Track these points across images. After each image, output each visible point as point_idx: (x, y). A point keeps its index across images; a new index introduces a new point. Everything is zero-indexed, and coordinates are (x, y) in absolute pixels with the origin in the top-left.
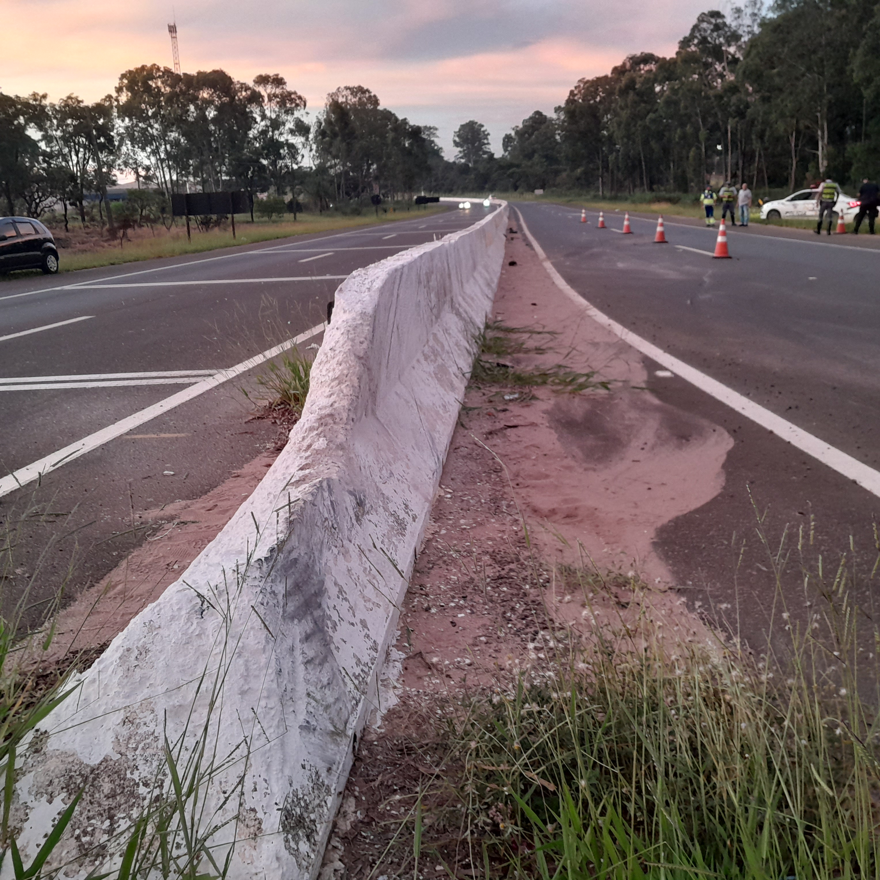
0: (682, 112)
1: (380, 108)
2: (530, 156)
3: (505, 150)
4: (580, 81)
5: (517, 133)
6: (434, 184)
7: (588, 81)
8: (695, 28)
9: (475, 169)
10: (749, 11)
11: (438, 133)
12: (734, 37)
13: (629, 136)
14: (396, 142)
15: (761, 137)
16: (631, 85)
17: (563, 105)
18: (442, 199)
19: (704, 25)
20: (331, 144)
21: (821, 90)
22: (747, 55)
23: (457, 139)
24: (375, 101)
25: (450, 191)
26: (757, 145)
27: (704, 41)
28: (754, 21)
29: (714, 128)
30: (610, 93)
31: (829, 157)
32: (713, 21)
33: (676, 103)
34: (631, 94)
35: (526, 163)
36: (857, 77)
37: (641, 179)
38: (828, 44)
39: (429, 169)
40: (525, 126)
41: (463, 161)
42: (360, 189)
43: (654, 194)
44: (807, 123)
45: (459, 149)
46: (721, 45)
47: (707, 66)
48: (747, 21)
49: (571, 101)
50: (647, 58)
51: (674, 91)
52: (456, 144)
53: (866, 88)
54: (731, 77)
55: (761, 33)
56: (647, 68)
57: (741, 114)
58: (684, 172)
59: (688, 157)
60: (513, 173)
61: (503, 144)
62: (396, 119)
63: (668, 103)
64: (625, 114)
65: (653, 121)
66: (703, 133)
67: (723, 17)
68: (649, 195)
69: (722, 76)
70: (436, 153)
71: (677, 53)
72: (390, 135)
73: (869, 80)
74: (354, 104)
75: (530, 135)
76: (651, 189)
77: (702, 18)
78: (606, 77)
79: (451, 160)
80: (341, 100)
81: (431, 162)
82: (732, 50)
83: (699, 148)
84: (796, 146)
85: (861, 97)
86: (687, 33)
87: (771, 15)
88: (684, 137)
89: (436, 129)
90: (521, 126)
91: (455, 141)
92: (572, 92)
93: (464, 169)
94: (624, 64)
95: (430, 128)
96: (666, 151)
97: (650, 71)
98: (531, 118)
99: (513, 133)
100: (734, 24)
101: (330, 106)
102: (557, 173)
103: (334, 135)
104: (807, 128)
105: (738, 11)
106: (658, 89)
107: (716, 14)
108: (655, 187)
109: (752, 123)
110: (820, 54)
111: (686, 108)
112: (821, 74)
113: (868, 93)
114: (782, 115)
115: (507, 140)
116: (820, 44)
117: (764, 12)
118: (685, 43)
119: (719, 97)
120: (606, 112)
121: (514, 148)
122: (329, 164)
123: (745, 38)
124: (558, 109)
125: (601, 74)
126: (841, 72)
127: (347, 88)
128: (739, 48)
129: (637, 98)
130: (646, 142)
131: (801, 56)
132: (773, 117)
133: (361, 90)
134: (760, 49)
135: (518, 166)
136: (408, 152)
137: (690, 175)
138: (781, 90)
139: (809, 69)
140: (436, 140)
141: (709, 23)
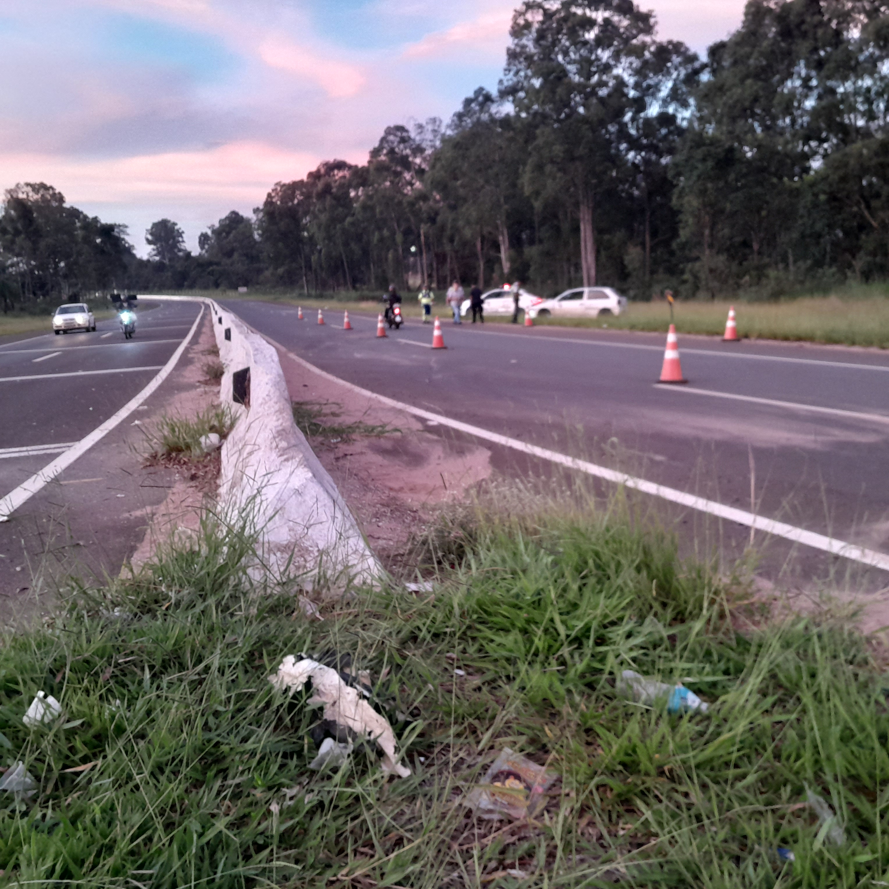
0: (378, 216)
1: (66, 205)
2: (229, 254)
3: (202, 248)
4: (277, 184)
5: (213, 232)
6: (126, 282)
7: (284, 185)
8: (383, 140)
9: (172, 267)
10: (430, 127)
11: (128, 231)
12: (418, 150)
13: (329, 238)
14: (88, 240)
15: (451, 240)
16: (327, 190)
17: (261, 207)
18: (139, 297)
19: (391, 138)
20: (13, 242)
21: (499, 201)
22: (433, 167)
23: (150, 237)
24: (61, 199)
25: (146, 289)
26: (448, 248)
27: (392, 151)
28: (435, 136)
29: (407, 232)
30: (308, 196)
31: (512, 260)
32: (399, 134)
33: (372, 208)
34: (328, 198)
35: (226, 261)
36: (527, 190)
37: (345, 277)
38: (502, 160)
40: (221, 225)
41: (157, 258)
45: (152, 246)
46: (407, 156)
47: (398, 174)
48: (429, 136)
49: (269, 202)
50: (340, 165)
51: (370, 197)
52: (149, 242)
54: (418, 185)
55: (442, 148)
56: (341, 174)
57: (432, 220)
59: (387, 259)
60: (213, 271)
61: (200, 242)
63: (365, 207)
64: (323, 217)
65: (353, 224)
66: (399, 238)
67: (407, 131)
69: (412, 184)
70: (128, 251)
71: (370, 162)
72: (79, 233)
74: (37, 201)
76: (354, 287)
77: (389, 131)
78: (302, 182)
79: (145, 257)
80: (21, 196)
81: (126, 259)
82: (418, 161)
83: (396, 250)
84: (482, 249)
86: (376, 144)
87: (449, 132)
88: (382, 240)
89: (126, 227)
90: (217, 225)
91: (147, 240)
92: (269, 195)
93: (159, 267)
94: (318, 171)
95: (120, 226)
96: (366, 252)
97: (344, 177)
98: (227, 218)
99: (209, 233)
100: (418, 138)
101: (9, 202)
102: (259, 271)
105: (420, 126)
106: (352, 194)
107: (401, 129)
108: (358, 285)
109: (443, 229)
111: (381, 213)
112: (497, 186)
114: (468, 223)
115: (204, 239)
116: (494, 161)
118: (375, 153)
120: (306, 213)
121: (211, 247)
123: (429, 152)
124: (256, 211)
127: (28, 185)
128: (424, 159)
129: (334, 202)
130: (346, 244)
132: (461, 223)
133: (43, 186)
134: (443, 162)
135: (218, 264)
136: (100, 250)
137: (390, 274)
138: (465, 200)
139: (487, 182)
140: (127, 238)
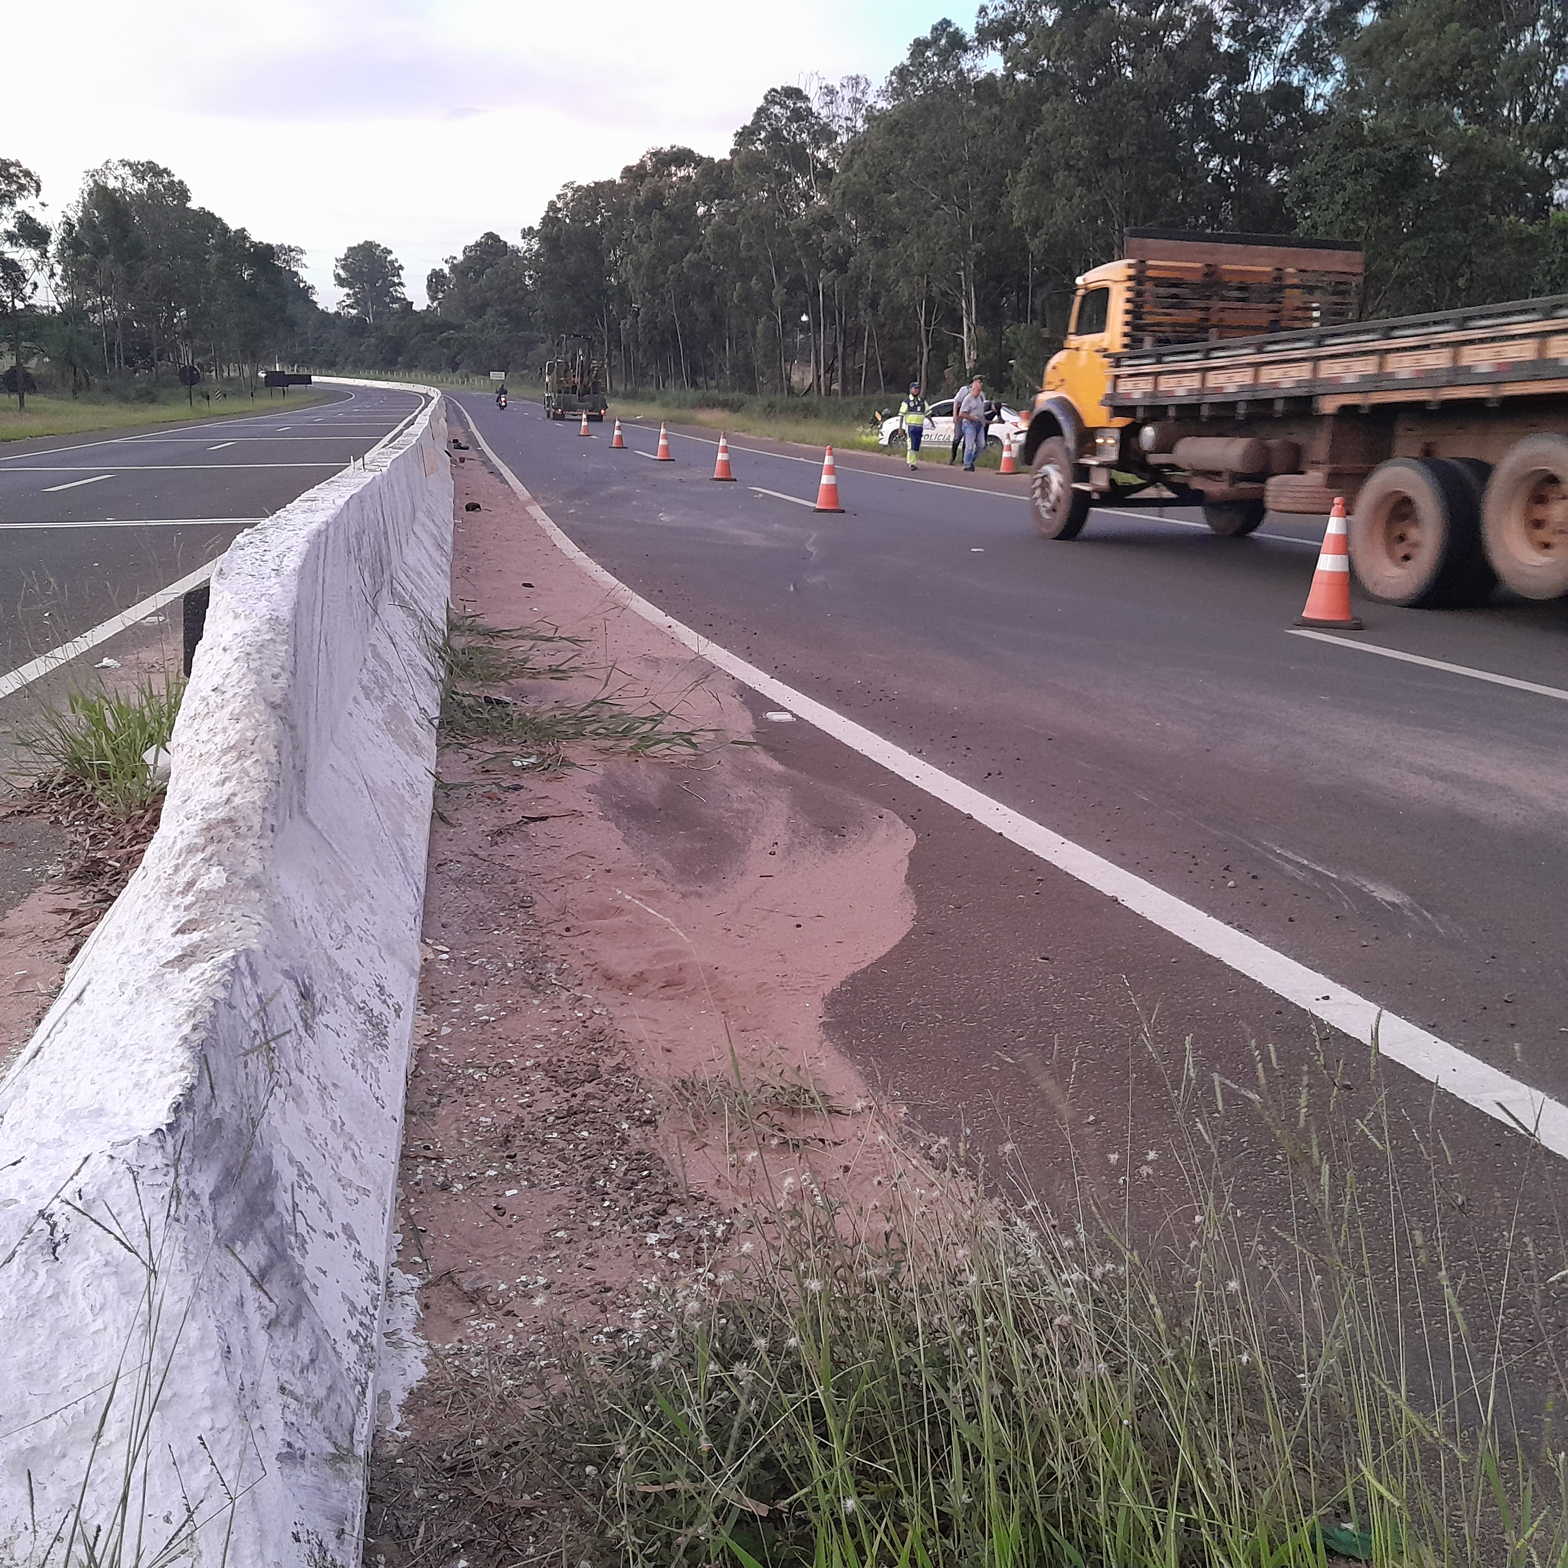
0: (743, 254)
1: (193, 205)
2: (479, 311)
3: (433, 298)
4: (566, 186)
5: (453, 268)
6: (298, 350)
7: (580, 188)
8: (761, 113)
9: (378, 328)
10: (848, 93)
11: (305, 259)
12: (825, 134)
13: (654, 289)
14: (226, 271)
15: (873, 305)
16: (655, 201)
17: (537, 227)
18: (314, 379)
19: (776, 109)
20: (93, 268)
21: (965, 234)
22: (848, 167)
23: (342, 273)
24: (182, 193)
25: (331, 366)
26: (865, 317)
27: (775, 135)
28: (856, 111)
29: (795, 286)
30: (619, 212)
31: (981, 346)
32: (790, 103)
33: (734, 238)
34: (656, 216)
35: (469, 323)
36: (1019, 217)
37: (677, 364)
38: (975, 159)
39: (291, 325)
40: (467, 258)
41: (354, 312)
42: (154, 353)
43: (699, 393)
44: (944, 286)
45: (346, 290)
46: (804, 145)
47: (784, 178)
48: (845, 110)
49: (551, 219)
50: (683, 157)
51: (730, 218)
52: (341, 282)
53: (1034, 236)
54: (819, 200)
55: (867, 132)
56: (682, 173)
57: (841, 265)
58: (748, 356)
59: (754, 333)
60: (449, 339)
61: (429, 287)
62: (225, 229)
63: (720, 236)
64: (646, 252)
65: (695, 265)
66: (779, 294)
67: (806, 99)
68: (691, 394)
69: (807, 198)
70: (304, 294)
71: (732, 152)
72: (214, 258)
73: (1037, 225)
74: (140, 196)
75: (479, 274)
76: (694, 384)
77: (773, 97)
78: (612, 183)
79: (332, 310)
80: (112, 184)
81: (292, 309)
82: (822, 154)
83: (771, 318)
84: (928, 323)
85: (1025, 249)
86: (748, 121)
87: (882, 104)
88: (746, 297)
89: (302, 252)
90: (460, 258)
91: (337, 277)
92: (552, 205)
93: (355, 327)
94: (642, 165)
95: (290, 249)
96: (717, 319)
97: (689, 178)
98: (478, 245)
99: (446, 271)
100: (824, 113)
101: (90, 194)
102: (529, 344)
103: (100, 250)
104: (945, 294)
105: (830, 91)
106: (701, 210)
107: (795, 93)
108: (700, 380)
109: (858, 281)
110: (962, 176)
111: (749, 247)
112: (964, 207)
113: (1035, 244)
114: (906, 272)
115: (436, 280)
116: (961, 160)
117: (870, 99)
118: (745, 136)
119: (805, 234)
120: (614, 245)
121: (448, 296)
122: (89, 303)
123: (843, 138)
124: (528, 233)
125: (603, 178)
126: (994, 207)
127: (125, 163)
128: (833, 152)
129: (666, 225)
130: (683, 302)
131: (933, 176)
132: (892, 273)
133: (152, 169)
134: (868, 158)
135: (458, 328)
136: (249, 291)
137: (758, 362)
138: (903, 230)
139: (945, 198)
140: (302, 272)
141: (784, 106)
